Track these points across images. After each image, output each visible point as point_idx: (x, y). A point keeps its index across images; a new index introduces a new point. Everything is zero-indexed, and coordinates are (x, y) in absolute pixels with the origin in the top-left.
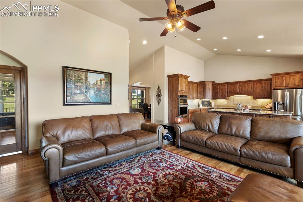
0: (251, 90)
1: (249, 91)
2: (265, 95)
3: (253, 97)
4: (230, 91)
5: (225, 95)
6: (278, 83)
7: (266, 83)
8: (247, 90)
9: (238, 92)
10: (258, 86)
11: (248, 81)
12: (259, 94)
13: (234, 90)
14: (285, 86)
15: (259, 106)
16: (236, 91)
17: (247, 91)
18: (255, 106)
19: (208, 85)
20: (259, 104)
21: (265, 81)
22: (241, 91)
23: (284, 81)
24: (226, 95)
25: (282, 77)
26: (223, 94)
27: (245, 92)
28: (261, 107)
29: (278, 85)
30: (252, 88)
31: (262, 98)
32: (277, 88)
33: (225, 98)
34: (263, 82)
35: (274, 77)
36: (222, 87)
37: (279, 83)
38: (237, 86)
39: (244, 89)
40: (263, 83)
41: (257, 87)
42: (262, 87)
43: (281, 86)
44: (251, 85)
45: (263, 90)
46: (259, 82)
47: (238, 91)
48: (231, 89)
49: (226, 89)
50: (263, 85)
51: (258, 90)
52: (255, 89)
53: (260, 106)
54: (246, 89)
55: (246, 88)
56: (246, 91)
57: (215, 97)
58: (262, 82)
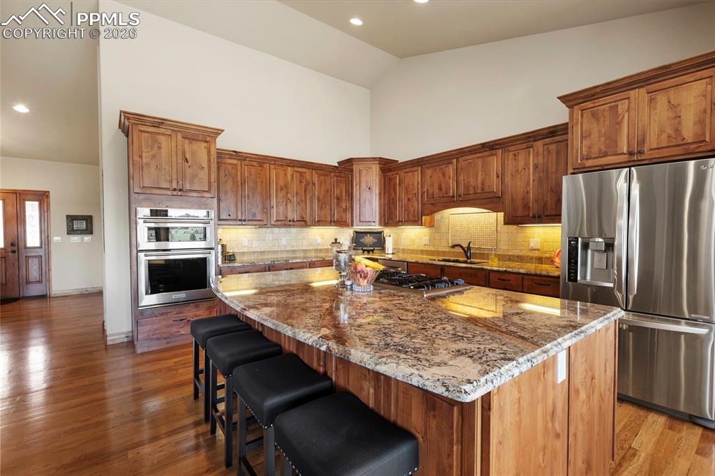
0: (494, 184)
1: (489, 187)
2: (545, 205)
3: (503, 213)
4: (431, 192)
5: (414, 211)
6: (595, 135)
7: (553, 147)
8: (483, 183)
9: (453, 196)
10: (521, 163)
11: (483, 145)
12: (524, 199)
13: (440, 189)
14: (625, 151)
15: (531, 254)
16: (447, 193)
17: (483, 189)
18: (516, 253)
19: (364, 173)
20: (532, 245)
22: (462, 191)
23: (619, 123)
24: (418, 209)
26: (410, 206)
27: (475, 193)
28: (540, 260)
29: (595, 150)
30: (498, 177)
31: (534, 217)
32: (589, 163)
33: (416, 221)
34: (540, 143)
35: (575, 107)
36: (407, 179)
37: (600, 137)
38: (451, 170)
39: (472, 182)
40: (541, 149)
41: (517, 171)
42: (536, 167)
43: (605, 155)
44: (495, 163)
45: (540, 180)
46: (524, 146)
47: (453, 192)
48: (432, 185)
49: (418, 182)
50: (540, 157)
51: (519, 183)
52: (508, 179)
53: (536, 254)
54: (480, 181)
55: (480, 178)
56: (479, 191)
57: (389, 218)
58: (535, 143)
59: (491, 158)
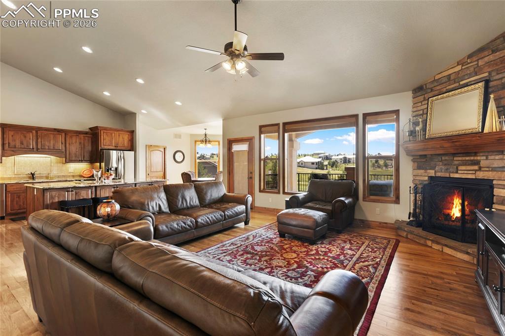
0: (61, 147)
1: (58, 147)
2: (84, 156)
3: (64, 159)
4: (12, 144)
7: (86, 138)
8: (54, 145)
10: (74, 140)
11: (55, 129)
12: (75, 154)
13: (22, 143)
14: (114, 145)
15: (69, 174)
16: (28, 146)
17: (54, 147)
18: (63, 174)
20: (70, 171)
21: (85, 135)
22: (39, 147)
23: (113, 138)
25: (111, 134)
27: (49, 149)
28: (73, 176)
29: (107, 144)
30: (62, 143)
31: (80, 161)
32: (106, 147)
34: (82, 135)
35: (102, 131)
37: (108, 141)
38: (31, 135)
39: (47, 144)
40: (82, 137)
41: (72, 143)
42: (80, 143)
43: (110, 145)
44: (61, 138)
45: (81, 148)
46: (75, 135)
47: (33, 147)
48: (14, 140)
50: (82, 141)
51: (73, 148)
53: (72, 174)
54: (52, 144)
55: (52, 142)
56: (52, 148)
58: (80, 135)
59: (59, 136)
